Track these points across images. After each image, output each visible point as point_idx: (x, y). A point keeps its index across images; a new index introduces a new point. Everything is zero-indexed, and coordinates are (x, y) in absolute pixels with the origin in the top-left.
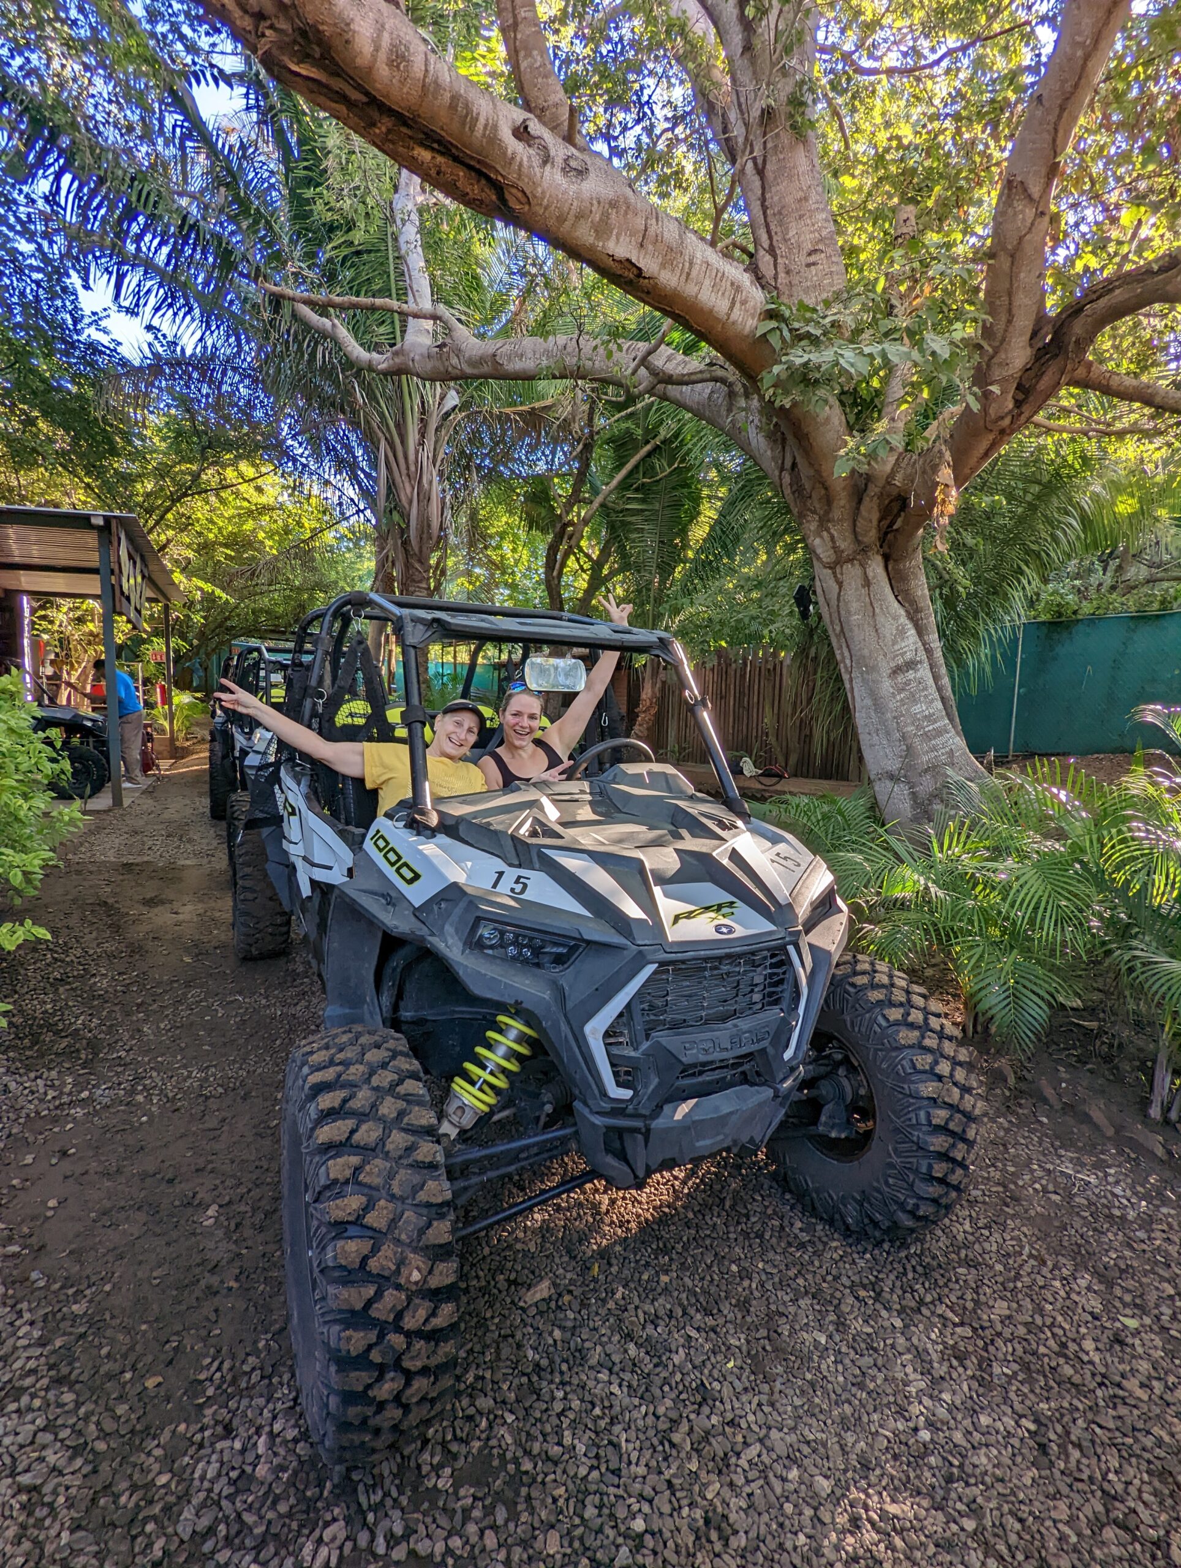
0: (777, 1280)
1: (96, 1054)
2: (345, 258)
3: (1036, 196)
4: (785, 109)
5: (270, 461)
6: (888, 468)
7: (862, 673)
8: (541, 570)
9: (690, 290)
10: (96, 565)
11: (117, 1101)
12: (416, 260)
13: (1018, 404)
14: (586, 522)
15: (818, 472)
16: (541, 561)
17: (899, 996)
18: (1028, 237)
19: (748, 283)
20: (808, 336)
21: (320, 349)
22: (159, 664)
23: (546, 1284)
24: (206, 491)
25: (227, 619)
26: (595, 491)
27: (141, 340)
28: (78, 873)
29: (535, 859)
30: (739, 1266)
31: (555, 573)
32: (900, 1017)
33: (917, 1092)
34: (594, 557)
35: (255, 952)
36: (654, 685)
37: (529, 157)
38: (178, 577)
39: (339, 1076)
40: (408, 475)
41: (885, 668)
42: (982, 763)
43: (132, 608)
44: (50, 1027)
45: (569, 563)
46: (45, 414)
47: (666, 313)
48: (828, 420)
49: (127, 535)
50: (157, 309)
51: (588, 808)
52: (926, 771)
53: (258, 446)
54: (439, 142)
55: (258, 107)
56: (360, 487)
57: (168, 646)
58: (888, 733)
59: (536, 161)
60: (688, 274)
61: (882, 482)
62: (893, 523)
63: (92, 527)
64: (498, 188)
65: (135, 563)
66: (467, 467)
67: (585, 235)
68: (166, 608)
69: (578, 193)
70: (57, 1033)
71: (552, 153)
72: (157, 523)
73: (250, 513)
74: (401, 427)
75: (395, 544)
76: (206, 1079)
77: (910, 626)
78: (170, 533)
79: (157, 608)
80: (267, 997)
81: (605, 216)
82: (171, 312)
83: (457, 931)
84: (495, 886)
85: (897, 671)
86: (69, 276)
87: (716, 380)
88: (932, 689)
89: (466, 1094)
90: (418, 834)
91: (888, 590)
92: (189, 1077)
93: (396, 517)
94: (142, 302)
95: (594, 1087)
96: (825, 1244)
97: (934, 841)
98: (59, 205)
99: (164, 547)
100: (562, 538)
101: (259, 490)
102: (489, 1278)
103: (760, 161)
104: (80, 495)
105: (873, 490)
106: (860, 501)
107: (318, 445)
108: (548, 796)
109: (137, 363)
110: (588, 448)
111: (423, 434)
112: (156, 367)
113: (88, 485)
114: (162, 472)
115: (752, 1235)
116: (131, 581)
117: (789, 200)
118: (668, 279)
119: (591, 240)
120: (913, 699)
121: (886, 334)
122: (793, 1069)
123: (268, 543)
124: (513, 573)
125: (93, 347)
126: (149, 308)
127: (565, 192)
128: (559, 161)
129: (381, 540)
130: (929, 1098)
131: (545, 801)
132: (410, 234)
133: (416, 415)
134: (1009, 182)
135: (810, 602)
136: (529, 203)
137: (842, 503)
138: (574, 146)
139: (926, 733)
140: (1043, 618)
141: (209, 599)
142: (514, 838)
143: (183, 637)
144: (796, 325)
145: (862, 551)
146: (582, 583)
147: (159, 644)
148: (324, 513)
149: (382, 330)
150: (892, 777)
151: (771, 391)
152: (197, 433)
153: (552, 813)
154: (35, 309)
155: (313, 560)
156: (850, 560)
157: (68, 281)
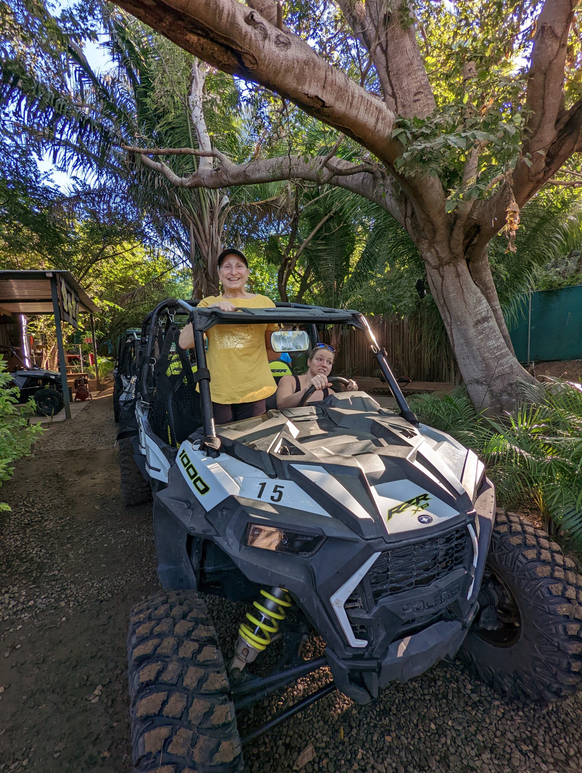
0: (463, 736)
1: (41, 573)
2: (167, 131)
3: (559, 35)
4: (397, 13)
5: (138, 240)
6: (469, 209)
7: (457, 326)
8: (276, 284)
9: (353, 113)
10: (50, 297)
11: (49, 606)
12: (202, 126)
13: (548, 164)
14: (297, 258)
15: (428, 216)
16: (276, 279)
17: (532, 541)
18: (555, 61)
19: (385, 108)
20: (422, 134)
21: (156, 179)
22: (91, 344)
23: (310, 749)
24: (107, 257)
25: (123, 319)
26: (301, 242)
27: (69, 183)
28: (45, 458)
29: (286, 471)
30: (436, 724)
31: (283, 284)
32: (535, 557)
33: (555, 611)
34: (302, 275)
35: (133, 503)
36: (337, 338)
37: (255, 34)
38: (96, 301)
39: (156, 649)
40: (206, 241)
41: (471, 322)
42: (527, 370)
43: (71, 317)
44: (18, 556)
45: (290, 279)
46: (25, 225)
47: (339, 128)
48: (432, 185)
49: (65, 281)
50: (74, 166)
51: (316, 424)
52: (497, 378)
53: (131, 233)
54: (202, 29)
55: (119, 59)
56: (183, 250)
57: (93, 334)
58: (474, 358)
59: (260, 37)
60: (351, 103)
61: (465, 217)
62: (472, 240)
63: (47, 278)
64: (238, 55)
65: (71, 295)
66: (236, 236)
67: (290, 82)
68: (91, 316)
69: (286, 56)
70: (21, 560)
71: (269, 32)
72: (84, 274)
73: (130, 267)
74: (201, 217)
75: (202, 276)
76: (102, 588)
77: (483, 297)
78: (91, 279)
79: (87, 317)
80: (139, 530)
81: (302, 70)
82: (82, 167)
83: (235, 532)
84: (259, 496)
85: (478, 323)
86: (32, 155)
87: (366, 171)
88: (498, 332)
89: (249, 640)
90: (208, 455)
91: (470, 278)
92: (92, 587)
93: (201, 262)
94: (67, 163)
95: (340, 641)
96: (490, 703)
97: (512, 419)
98: (20, 116)
99: (88, 286)
100: (285, 266)
101: (133, 254)
102: (272, 743)
103: (384, 46)
104: (47, 264)
105: (460, 223)
106: (452, 230)
107: (160, 230)
108: (290, 418)
109: (68, 195)
110: (296, 220)
111: (212, 219)
112: (77, 197)
113: (49, 259)
114: (85, 250)
115: (440, 696)
116: (70, 304)
117: (402, 65)
118: (340, 107)
119: (295, 85)
120: (488, 338)
121: (471, 127)
122: (472, 605)
123: (140, 280)
124: (262, 286)
125: (46, 190)
126: (70, 167)
127: (278, 56)
128: (273, 37)
129: (195, 274)
130: (565, 616)
131: (289, 424)
132: (197, 113)
133: (208, 209)
134: (543, 28)
135: (424, 288)
136: (257, 64)
137: (442, 232)
138: (282, 30)
139: (496, 357)
140: (543, 289)
141: (112, 309)
142: (270, 456)
143: (102, 330)
144: (414, 130)
145: (455, 258)
146: (297, 288)
147: (89, 334)
148: (166, 264)
149: (187, 167)
150: (478, 382)
151: (402, 169)
152: (100, 229)
153: (294, 431)
154: (16, 172)
155: (163, 287)
156: (448, 263)
157: (32, 157)
